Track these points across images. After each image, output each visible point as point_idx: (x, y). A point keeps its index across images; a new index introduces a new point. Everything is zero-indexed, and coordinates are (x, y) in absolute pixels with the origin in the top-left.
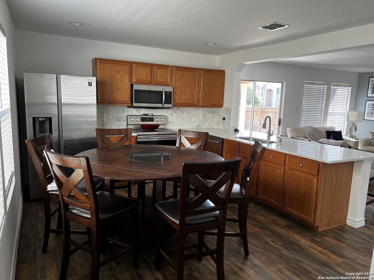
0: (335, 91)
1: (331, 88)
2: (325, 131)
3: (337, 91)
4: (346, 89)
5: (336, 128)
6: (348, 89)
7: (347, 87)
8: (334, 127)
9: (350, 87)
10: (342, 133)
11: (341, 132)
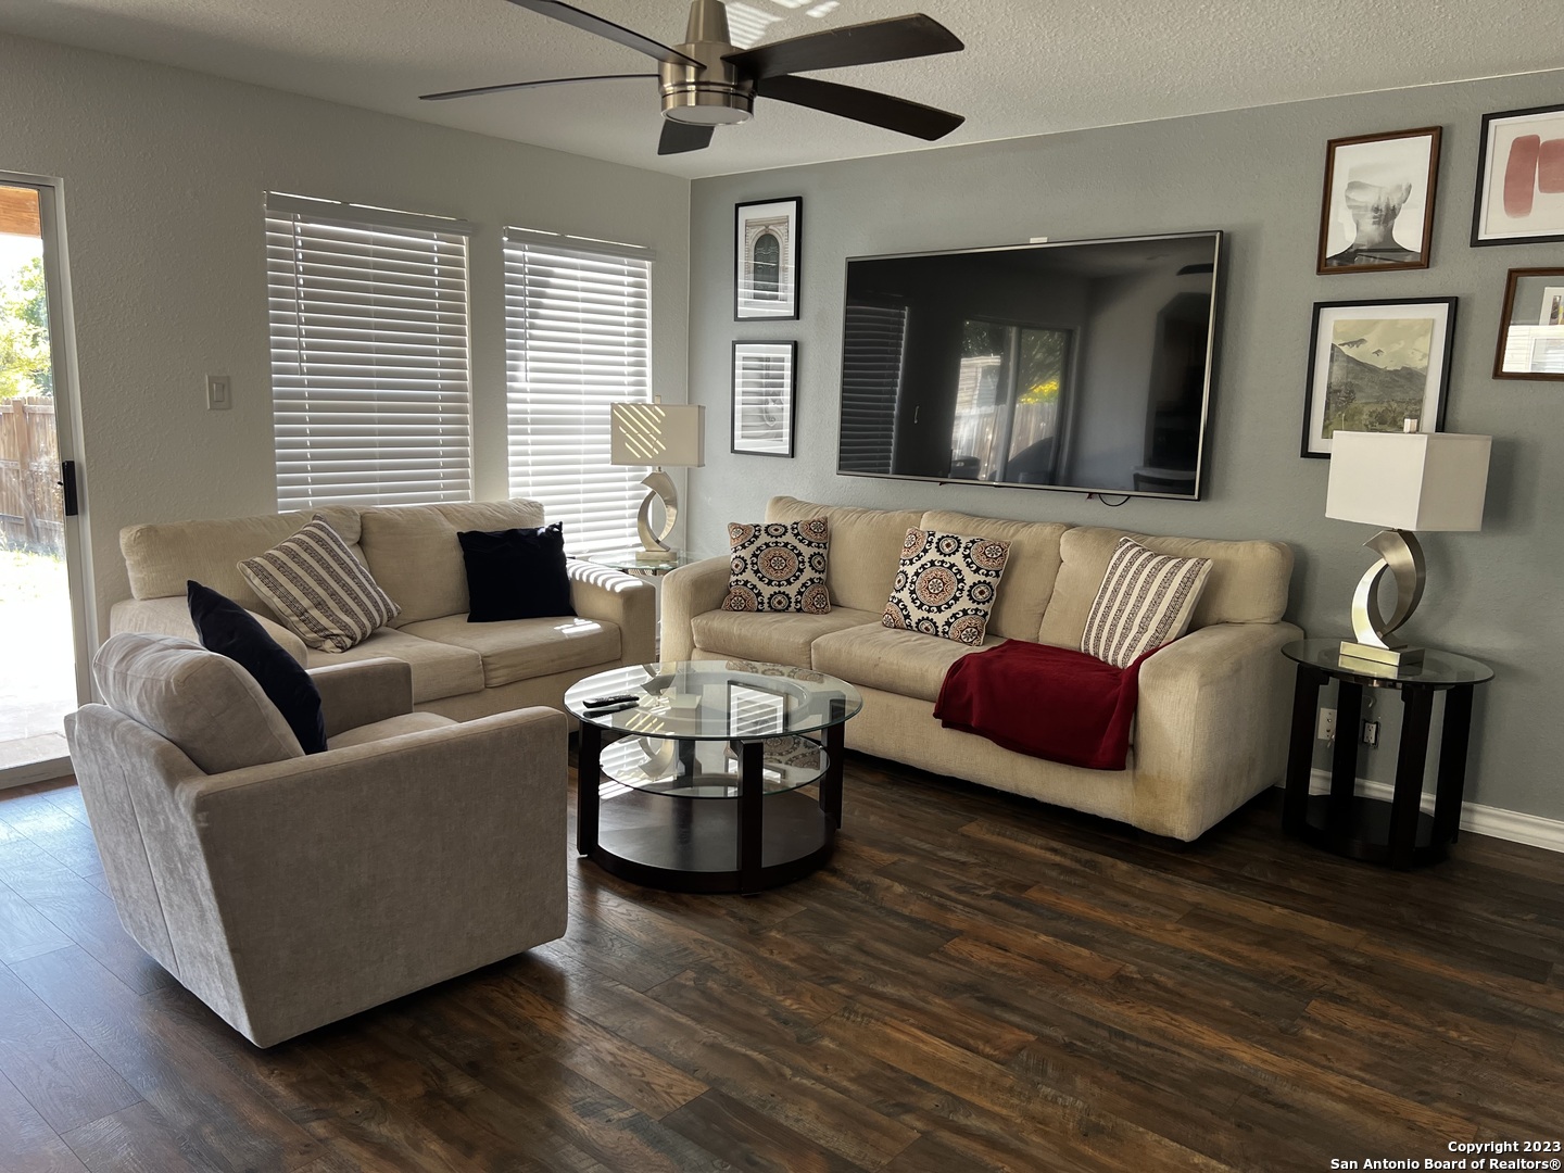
0: (540, 279)
1: (503, 258)
2: (453, 529)
3: (553, 280)
4: (621, 273)
5: (546, 508)
6: (630, 274)
7: (626, 260)
8: (530, 504)
9: (648, 263)
10: (565, 537)
11: (560, 534)
